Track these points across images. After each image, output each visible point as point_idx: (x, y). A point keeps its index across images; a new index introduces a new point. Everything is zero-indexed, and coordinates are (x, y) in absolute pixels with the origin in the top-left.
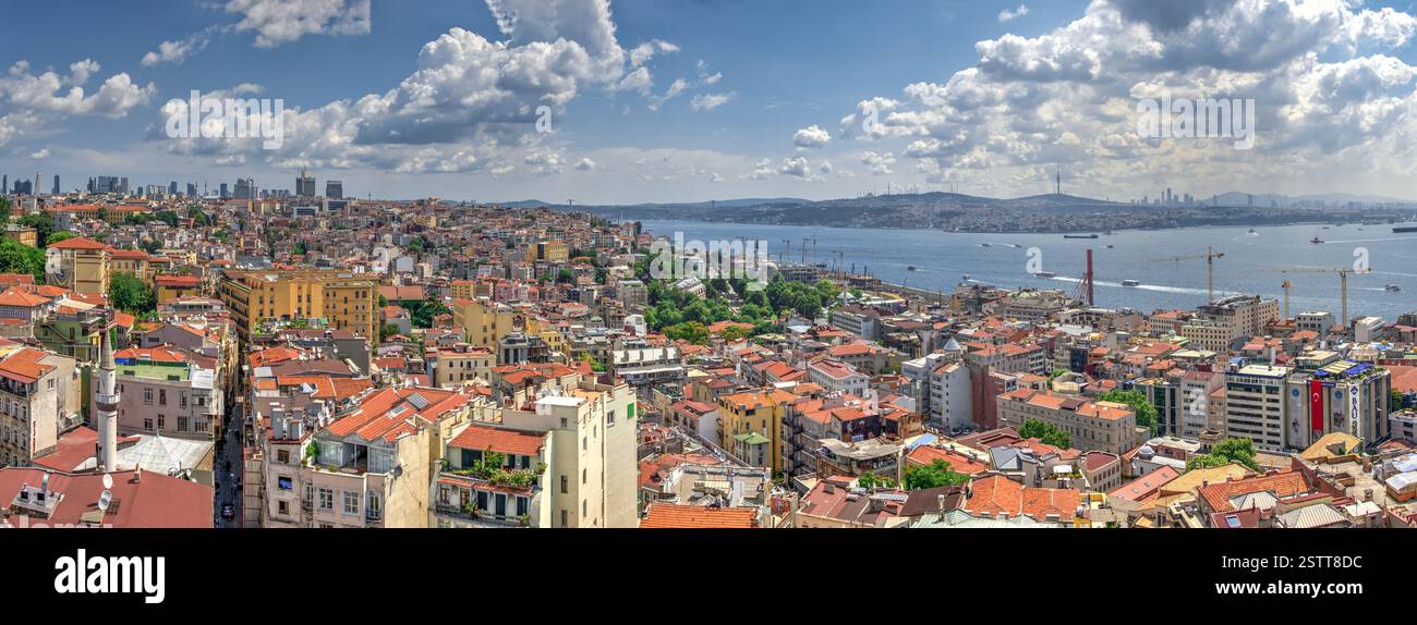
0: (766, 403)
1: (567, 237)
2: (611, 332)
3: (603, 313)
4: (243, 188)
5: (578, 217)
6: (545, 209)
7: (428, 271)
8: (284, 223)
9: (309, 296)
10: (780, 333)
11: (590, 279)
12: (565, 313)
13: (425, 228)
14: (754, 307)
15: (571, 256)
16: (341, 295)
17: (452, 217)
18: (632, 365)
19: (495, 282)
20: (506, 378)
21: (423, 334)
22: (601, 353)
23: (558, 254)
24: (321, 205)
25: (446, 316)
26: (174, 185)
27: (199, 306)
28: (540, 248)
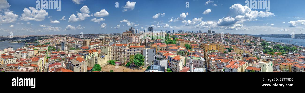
0: (288, 65)
1: (249, 39)
2: (258, 53)
3: (257, 50)
4: (200, 32)
5: (251, 36)
6: (246, 35)
7: (228, 44)
8: (207, 37)
9: (214, 47)
10: (287, 54)
11: (254, 45)
12: (251, 50)
13: (228, 38)
14: (281, 50)
15: (250, 42)
16: (218, 47)
17: (232, 36)
18: (264, 58)
19: (239, 45)
20: (246, 59)
21: (230, 53)
22: (257, 56)
23: (248, 42)
24: (212, 34)
25: (233, 50)
26: (190, 31)
27: (198, 49)
28: (246, 41)
